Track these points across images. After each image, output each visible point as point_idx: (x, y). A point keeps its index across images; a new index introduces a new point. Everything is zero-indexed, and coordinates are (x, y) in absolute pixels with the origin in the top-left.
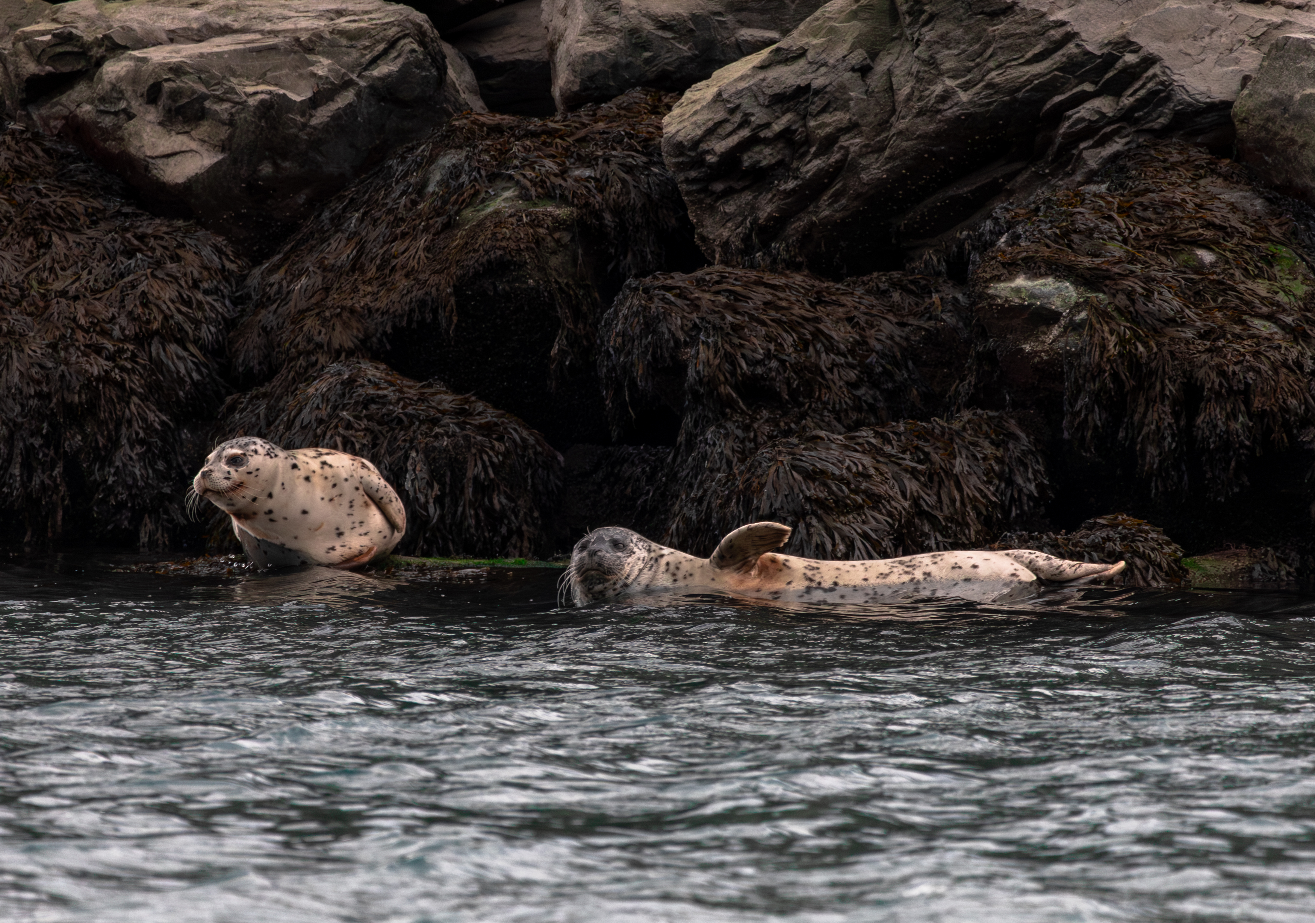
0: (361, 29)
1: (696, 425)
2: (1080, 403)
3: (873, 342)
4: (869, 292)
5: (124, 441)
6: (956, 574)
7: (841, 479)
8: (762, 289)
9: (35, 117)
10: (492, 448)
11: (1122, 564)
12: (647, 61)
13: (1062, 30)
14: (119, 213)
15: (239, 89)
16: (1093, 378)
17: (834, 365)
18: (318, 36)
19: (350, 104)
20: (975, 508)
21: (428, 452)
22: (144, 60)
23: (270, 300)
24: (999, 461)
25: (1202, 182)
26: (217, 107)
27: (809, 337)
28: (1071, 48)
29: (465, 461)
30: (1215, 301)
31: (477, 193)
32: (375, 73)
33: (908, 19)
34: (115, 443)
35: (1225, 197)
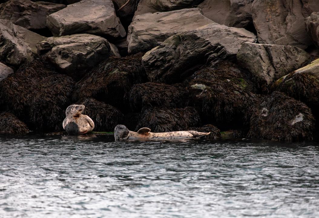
0: (95, 42)
1: (144, 109)
2: (205, 105)
3: (174, 95)
4: (175, 87)
5: (53, 112)
6: (178, 135)
7: (164, 118)
8: (156, 86)
9: (42, 57)
10: (111, 113)
11: (210, 132)
12: (142, 47)
13: (208, 42)
14: (54, 73)
15: (74, 52)
16: (207, 101)
17: (167, 99)
18: (88, 43)
19: (93, 55)
20: (187, 123)
21: (100, 114)
22: (59, 47)
23: (78, 88)
24: (192, 115)
25: (230, 68)
26: (70, 55)
27: (163, 94)
28: (209, 45)
29: (106, 115)
30: (229, 88)
31: (112, 70)
32: (97, 49)
33: (182, 40)
34: (51, 113)
35: (234, 70)
